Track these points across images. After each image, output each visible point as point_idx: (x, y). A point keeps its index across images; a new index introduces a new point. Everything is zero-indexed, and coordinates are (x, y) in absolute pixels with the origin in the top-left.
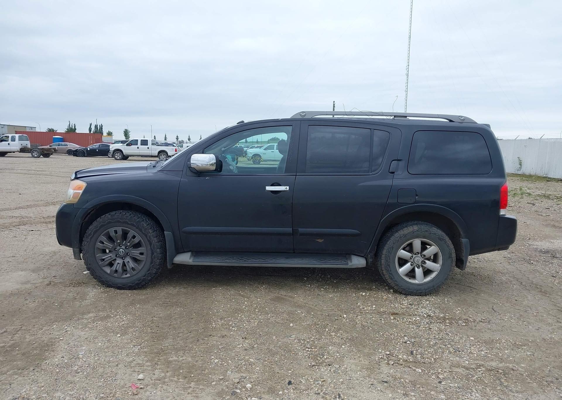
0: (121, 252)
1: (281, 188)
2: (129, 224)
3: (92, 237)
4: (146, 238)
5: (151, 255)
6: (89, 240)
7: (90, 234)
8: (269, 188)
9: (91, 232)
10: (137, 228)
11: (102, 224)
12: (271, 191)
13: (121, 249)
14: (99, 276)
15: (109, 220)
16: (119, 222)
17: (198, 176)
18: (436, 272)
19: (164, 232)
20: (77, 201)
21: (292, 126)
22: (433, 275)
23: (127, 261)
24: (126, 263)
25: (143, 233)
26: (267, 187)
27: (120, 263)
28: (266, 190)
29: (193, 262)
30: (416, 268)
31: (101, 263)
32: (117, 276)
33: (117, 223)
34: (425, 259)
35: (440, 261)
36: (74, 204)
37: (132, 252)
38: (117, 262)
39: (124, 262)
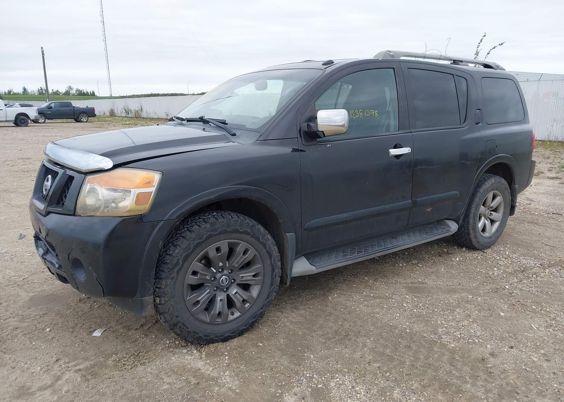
0: (224, 281)
1: (405, 150)
2: (241, 233)
3: (180, 268)
4: (264, 249)
5: (271, 273)
6: (175, 275)
7: (177, 264)
8: (394, 152)
9: (179, 259)
10: (252, 237)
11: (197, 241)
12: (394, 156)
13: (224, 277)
14: (193, 332)
15: (208, 233)
16: (225, 232)
17: (318, 143)
18: (498, 222)
19: (286, 234)
20: (147, 208)
21: (393, 69)
22: (496, 225)
23: (234, 293)
24: (232, 297)
25: (260, 242)
26: (390, 150)
27: (223, 299)
28: (390, 155)
29: (317, 269)
30: (486, 221)
31: (194, 309)
32: (221, 322)
33: (222, 235)
34: (491, 211)
35: (501, 210)
36: (141, 215)
37: (241, 275)
38: (219, 299)
39: (228, 297)
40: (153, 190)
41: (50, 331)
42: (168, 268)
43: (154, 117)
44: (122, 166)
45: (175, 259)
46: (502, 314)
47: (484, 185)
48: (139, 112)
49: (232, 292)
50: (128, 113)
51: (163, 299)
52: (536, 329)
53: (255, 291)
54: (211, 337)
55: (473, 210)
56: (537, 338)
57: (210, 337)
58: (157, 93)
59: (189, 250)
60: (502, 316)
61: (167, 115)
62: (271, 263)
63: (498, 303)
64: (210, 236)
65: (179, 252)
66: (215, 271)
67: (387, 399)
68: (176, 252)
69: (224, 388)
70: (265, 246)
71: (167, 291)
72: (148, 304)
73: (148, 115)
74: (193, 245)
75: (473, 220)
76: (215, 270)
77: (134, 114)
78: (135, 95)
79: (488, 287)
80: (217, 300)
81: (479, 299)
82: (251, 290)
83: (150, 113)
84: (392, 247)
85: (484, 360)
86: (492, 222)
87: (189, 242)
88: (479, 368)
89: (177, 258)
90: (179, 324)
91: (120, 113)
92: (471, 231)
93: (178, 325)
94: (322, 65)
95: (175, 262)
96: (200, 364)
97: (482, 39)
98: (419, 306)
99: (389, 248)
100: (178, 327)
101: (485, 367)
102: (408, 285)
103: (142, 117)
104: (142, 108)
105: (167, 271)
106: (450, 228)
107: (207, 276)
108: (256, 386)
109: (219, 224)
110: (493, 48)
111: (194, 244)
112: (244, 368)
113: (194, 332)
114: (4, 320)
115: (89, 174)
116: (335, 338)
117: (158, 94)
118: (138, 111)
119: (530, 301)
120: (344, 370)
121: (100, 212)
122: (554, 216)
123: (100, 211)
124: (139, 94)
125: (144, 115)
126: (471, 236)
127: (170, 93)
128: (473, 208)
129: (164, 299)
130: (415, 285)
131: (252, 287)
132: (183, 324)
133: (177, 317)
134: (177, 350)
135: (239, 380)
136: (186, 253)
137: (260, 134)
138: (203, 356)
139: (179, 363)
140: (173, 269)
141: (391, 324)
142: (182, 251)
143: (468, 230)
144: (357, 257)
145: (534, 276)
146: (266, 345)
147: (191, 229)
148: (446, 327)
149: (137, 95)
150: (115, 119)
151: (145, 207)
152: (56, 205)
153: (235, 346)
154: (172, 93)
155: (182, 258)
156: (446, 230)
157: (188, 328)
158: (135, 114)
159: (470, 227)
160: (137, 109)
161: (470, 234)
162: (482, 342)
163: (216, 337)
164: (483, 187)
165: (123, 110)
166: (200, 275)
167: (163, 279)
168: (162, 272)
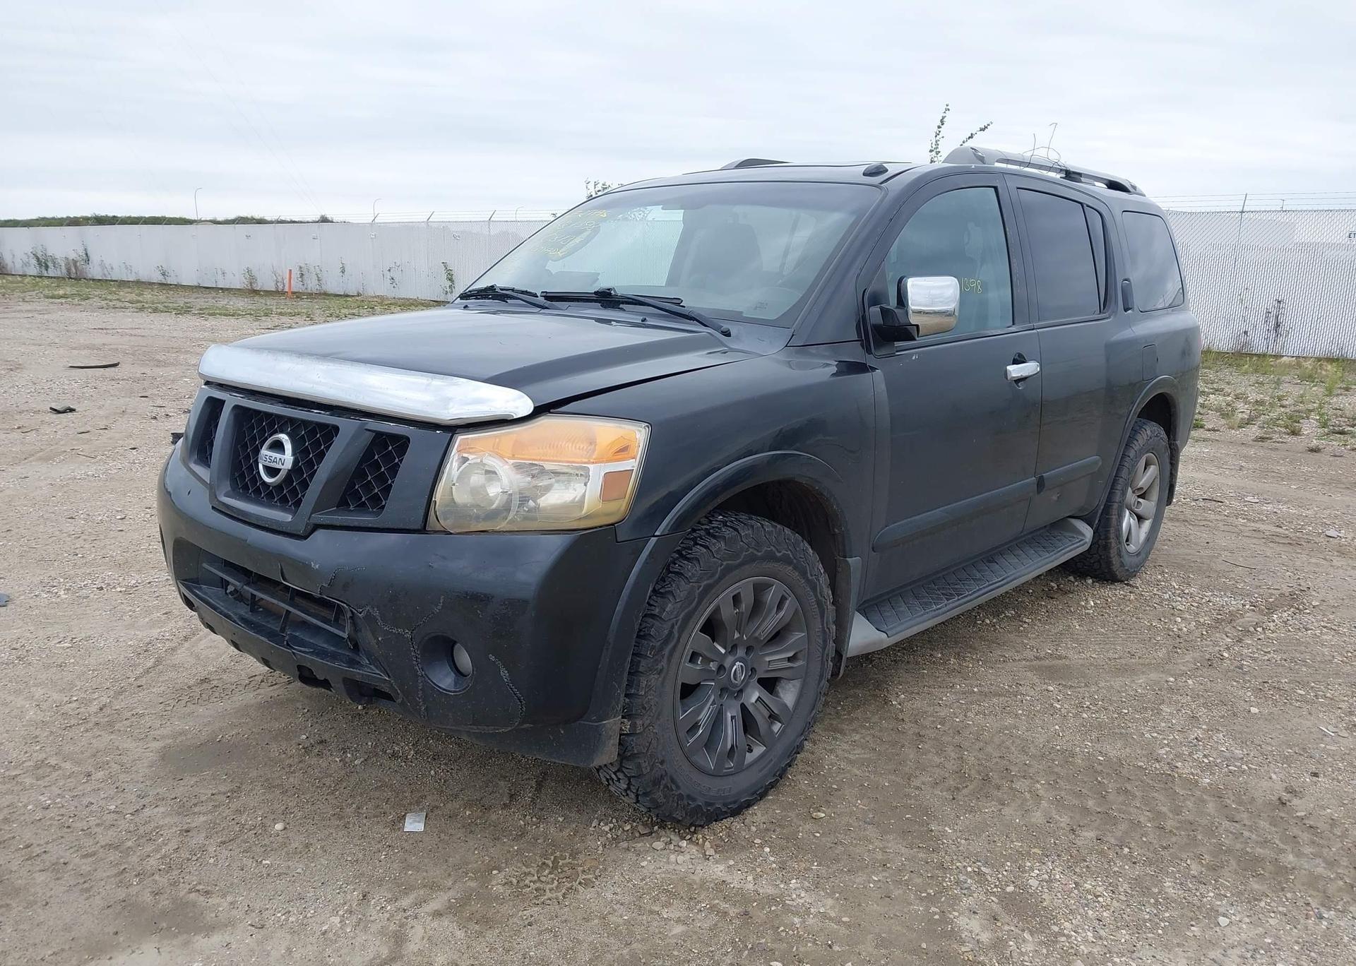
0: (738, 673)
1: (1029, 368)
2: (777, 560)
3: (675, 646)
4: (813, 597)
5: (820, 651)
6: (664, 661)
7: (669, 637)
8: (1015, 371)
9: (673, 627)
10: (795, 568)
11: (705, 582)
12: (1014, 381)
13: (737, 663)
15: (724, 563)
16: (752, 559)
17: (897, 351)
18: (1150, 521)
19: (848, 559)
20: (623, 508)
21: (993, 189)
22: (1147, 525)
23: (753, 700)
24: (751, 709)
25: (808, 581)
26: (1008, 368)
27: (735, 714)
28: (1009, 378)
29: (888, 637)
30: (1131, 519)
31: (691, 741)
32: (733, 770)
33: (747, 566)
34: (1139, 497)
35: (1155, 495)
36: (613, 524)
37: (768, 659)
38: (729, 715)
39: (743, 707)
40: (632, 464)
41: (284, 829)
42: (653, 647)
43: (126, 280)
44: (551, 411)
45: (665, 626)
46: (1254, 710)
47: (1135, 442)
48: (78, 264)
49: (750, 697)
50: (47, 267)
51: (639, 722)
52: (1333, 734)
53: (788, 695)
54: (717, 806)
55: (1117, 498)
56: (1348, 752)
57: (714, 807)
58: (111, 214)
59: (692, 603)
60: (1256, 714)
61: (163, 274)
62: (823, 627)
63: (1229, 687)
64: (728, 570)
65: (674, 609)
66: (723, 651)
67: (1161, 900)
68: (668, 609)
69: (811, 916)
70: (814, 589)
71: (648, 702)
72: (611, 736)
73: (106, 272)
74: (698, 592)
75: (1117, 517)
76: (725, 648)
77: (63, 268)
78: (47, 219)
79: (1188, 658)
80: (726, 719)
81: (1190, 682)
82: (780, 691)
83: (112, 268)
84: (1002, 582)
85: (1285, 804)
86: (1140, 519)
87: (691, 584)
88: (1286, 821)
89: (670, 624)
90: (665, 778)
91: (22, 267)
92: (1112, 540)
93: (663, 782)
94: (864, 174)
95: (666, 632)
96: (718, 870)
97: (943, 118)
98: (1085, 706)
99: (997, 585)
100: (662, 787)
101: (1294, 818)
102: (1032, 663)
103: (90, 276)
104: (87, 254)
105: (650, 653)
106: (1083, 535)
107: (711, 663)
108: (878, 905)
109: (742, 541)
110: (969, 138)
111: (701, 589)
112: (823, 871)
113: (689, 797)
114: (132, 814)
115: (466, 430)
116: (966, 787)
117: (114, 217)
118: (75, 262)
119: (1286, 680)
120: (1033, 850)
121: (507, 520)
122: (1208, 504)
123: (509, 518)
124: (59, 217)
125: (95, 271)
126: (1112, 551)
127: (147, 216)
128: (1117, 491)
129: (641, 722)
130: (1047, 663)
131: (783, 683)
132: (673, 781)
133: (662, 763)
134: (639, 845)
135: (831, 895)
136: (686, 611)
137: (789, 332)
138: (710, 852)
139: (664, 872)
140: (661, 649)
141: (1058, 747)
142: (679, 606)
143: (1107, 538)
144: (948, 607)
145: (1258, 629)
146: (833, 815)
147: (689, 554)
148: (1167, 745)
149: (53, 218)
150: (12, 282)
151: (619, 507)
152: (337, 507)
153: (764, 823)
154: (154, 215)
155: (678, 624)
156: (1077, 540)
157: (678, 787)
158: (69, 270)
159: (1111, 531)
160: (72, 256)
161: (1110, 549)
162: (1256, 770)
163: (725, 805)
164: (1134, 446)
165: (29, 257)
166: (702, 660)
167: (642, 675)
168: (639, 659)
